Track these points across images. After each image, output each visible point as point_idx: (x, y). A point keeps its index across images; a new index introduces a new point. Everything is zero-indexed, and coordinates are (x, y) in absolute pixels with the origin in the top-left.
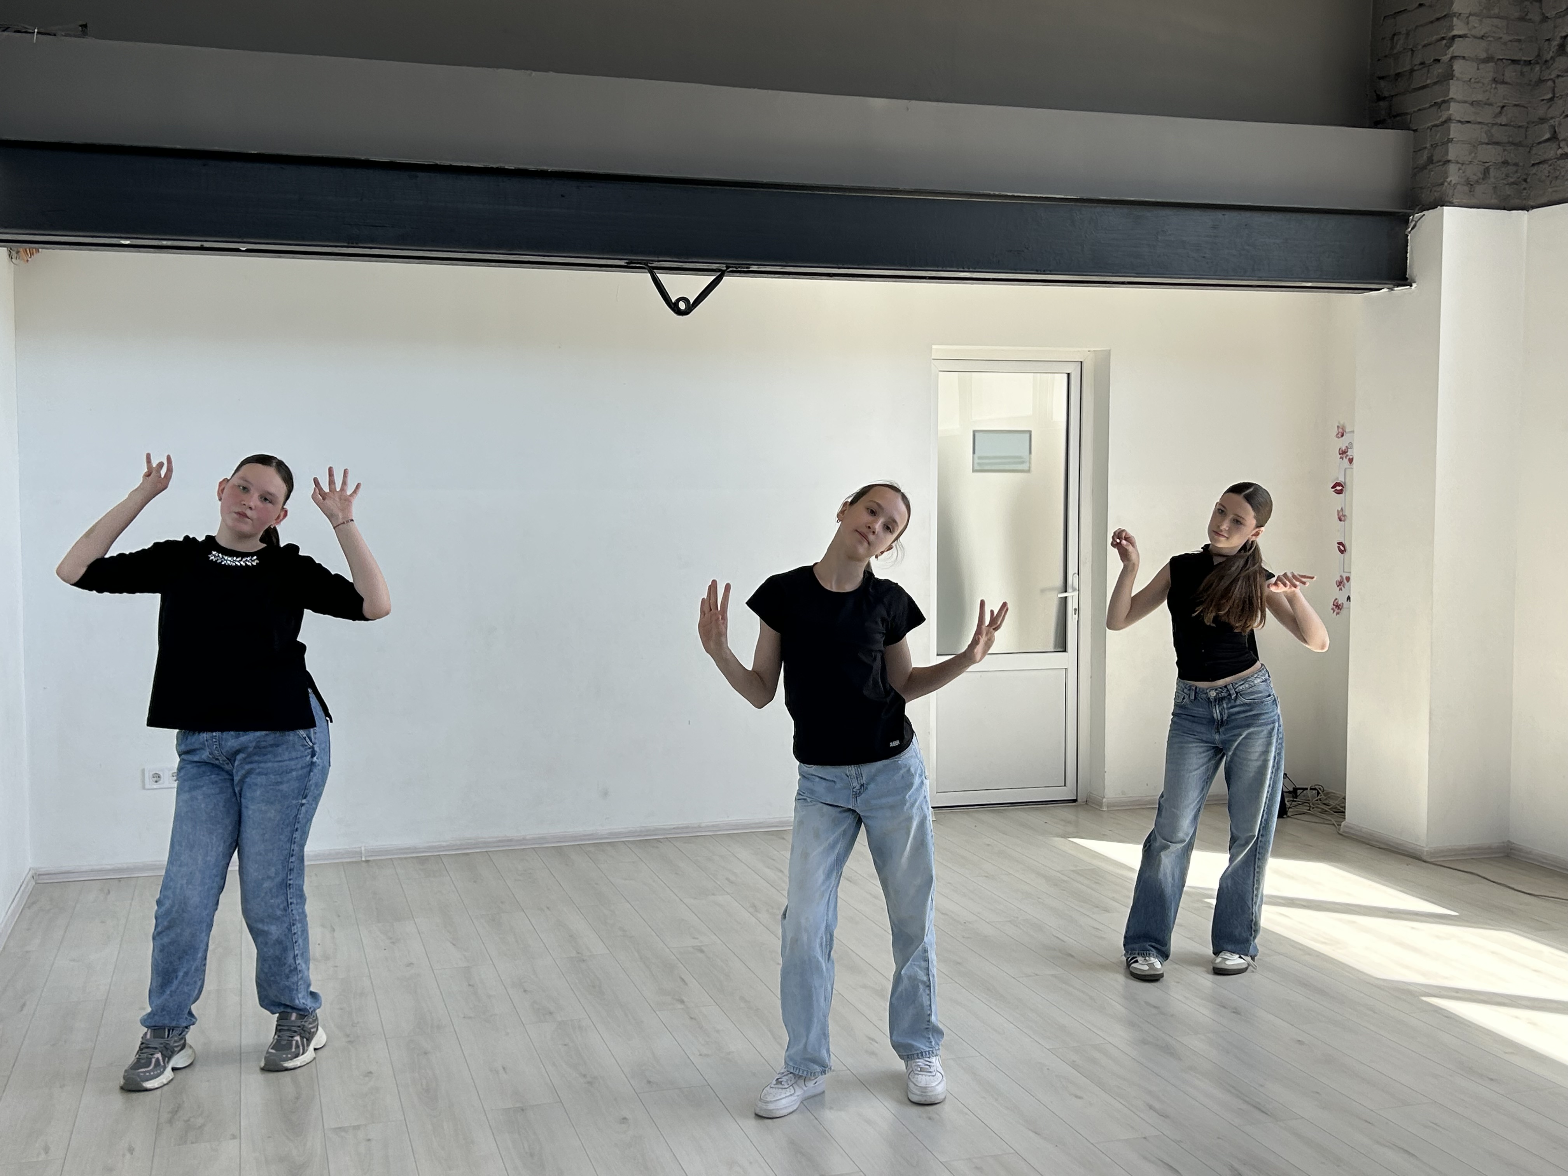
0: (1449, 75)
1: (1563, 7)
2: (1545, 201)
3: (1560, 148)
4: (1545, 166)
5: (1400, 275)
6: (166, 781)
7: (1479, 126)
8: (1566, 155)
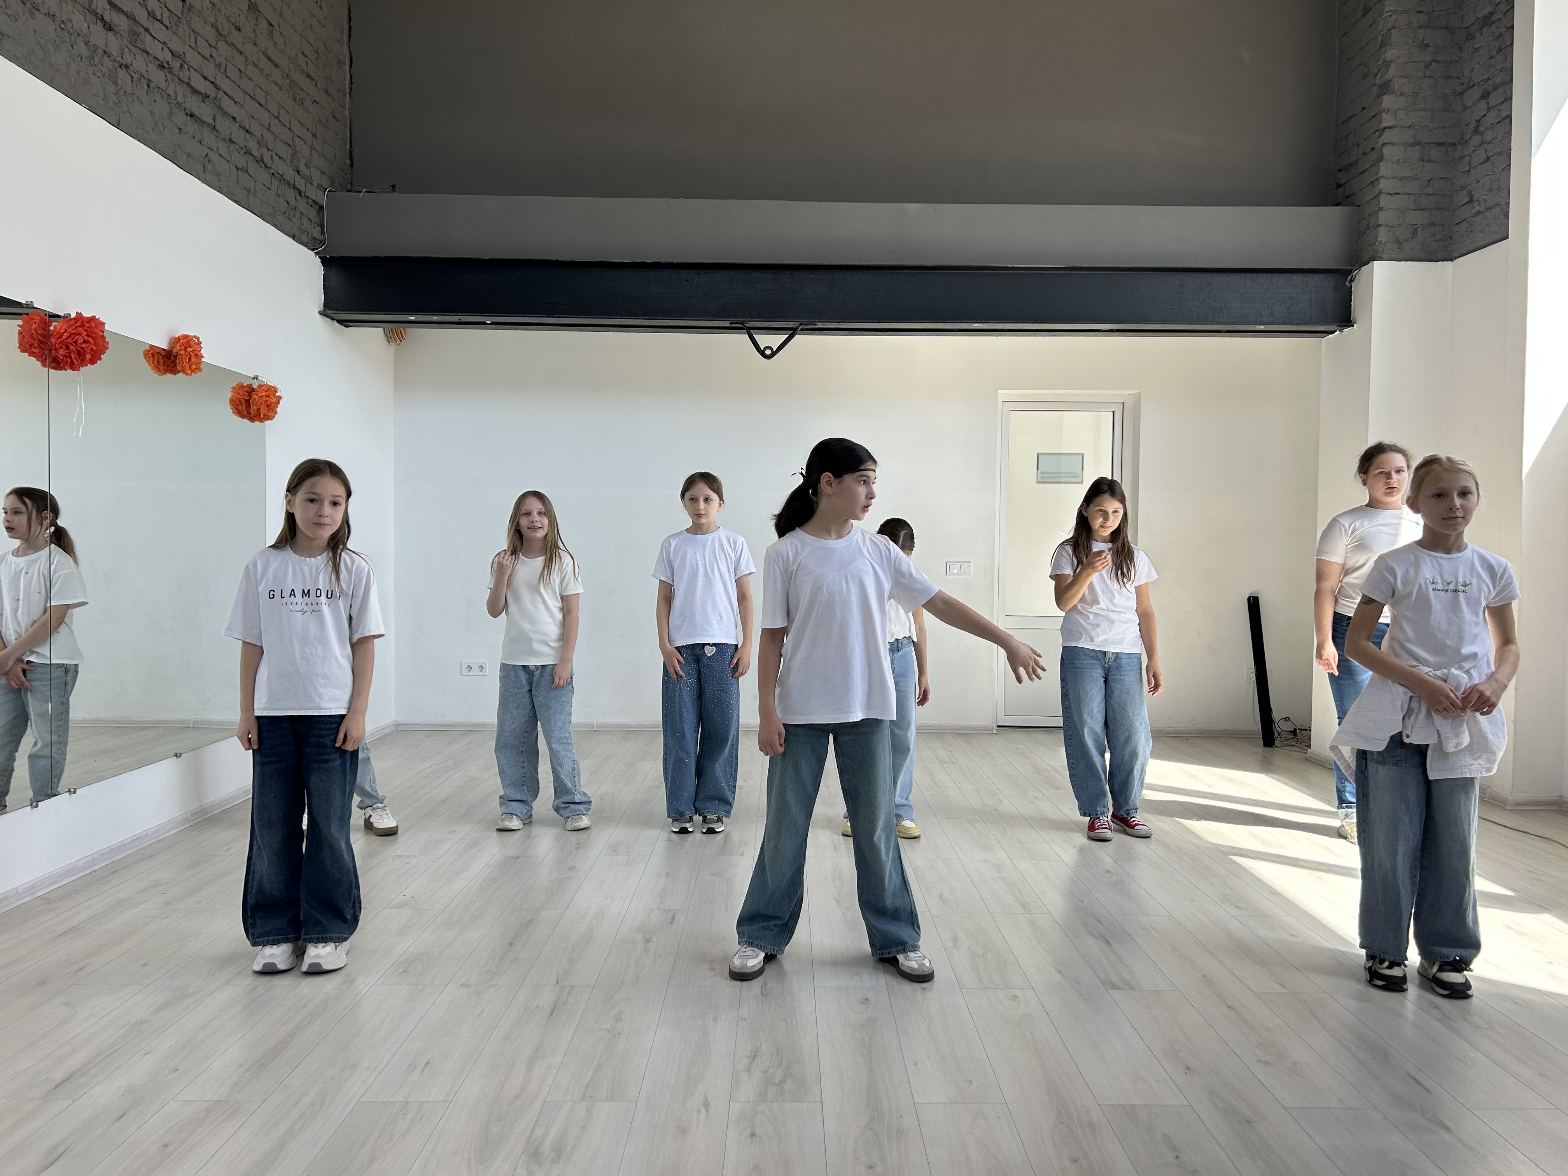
0: (1381, 158)
1: (1478, 96)
2: (1464, 251)
3: (1474, 207)
4: (1464, 223)
5: (1345, 319)
6: (475, 671)
7: (1408, 196)
8: (1479, 213)
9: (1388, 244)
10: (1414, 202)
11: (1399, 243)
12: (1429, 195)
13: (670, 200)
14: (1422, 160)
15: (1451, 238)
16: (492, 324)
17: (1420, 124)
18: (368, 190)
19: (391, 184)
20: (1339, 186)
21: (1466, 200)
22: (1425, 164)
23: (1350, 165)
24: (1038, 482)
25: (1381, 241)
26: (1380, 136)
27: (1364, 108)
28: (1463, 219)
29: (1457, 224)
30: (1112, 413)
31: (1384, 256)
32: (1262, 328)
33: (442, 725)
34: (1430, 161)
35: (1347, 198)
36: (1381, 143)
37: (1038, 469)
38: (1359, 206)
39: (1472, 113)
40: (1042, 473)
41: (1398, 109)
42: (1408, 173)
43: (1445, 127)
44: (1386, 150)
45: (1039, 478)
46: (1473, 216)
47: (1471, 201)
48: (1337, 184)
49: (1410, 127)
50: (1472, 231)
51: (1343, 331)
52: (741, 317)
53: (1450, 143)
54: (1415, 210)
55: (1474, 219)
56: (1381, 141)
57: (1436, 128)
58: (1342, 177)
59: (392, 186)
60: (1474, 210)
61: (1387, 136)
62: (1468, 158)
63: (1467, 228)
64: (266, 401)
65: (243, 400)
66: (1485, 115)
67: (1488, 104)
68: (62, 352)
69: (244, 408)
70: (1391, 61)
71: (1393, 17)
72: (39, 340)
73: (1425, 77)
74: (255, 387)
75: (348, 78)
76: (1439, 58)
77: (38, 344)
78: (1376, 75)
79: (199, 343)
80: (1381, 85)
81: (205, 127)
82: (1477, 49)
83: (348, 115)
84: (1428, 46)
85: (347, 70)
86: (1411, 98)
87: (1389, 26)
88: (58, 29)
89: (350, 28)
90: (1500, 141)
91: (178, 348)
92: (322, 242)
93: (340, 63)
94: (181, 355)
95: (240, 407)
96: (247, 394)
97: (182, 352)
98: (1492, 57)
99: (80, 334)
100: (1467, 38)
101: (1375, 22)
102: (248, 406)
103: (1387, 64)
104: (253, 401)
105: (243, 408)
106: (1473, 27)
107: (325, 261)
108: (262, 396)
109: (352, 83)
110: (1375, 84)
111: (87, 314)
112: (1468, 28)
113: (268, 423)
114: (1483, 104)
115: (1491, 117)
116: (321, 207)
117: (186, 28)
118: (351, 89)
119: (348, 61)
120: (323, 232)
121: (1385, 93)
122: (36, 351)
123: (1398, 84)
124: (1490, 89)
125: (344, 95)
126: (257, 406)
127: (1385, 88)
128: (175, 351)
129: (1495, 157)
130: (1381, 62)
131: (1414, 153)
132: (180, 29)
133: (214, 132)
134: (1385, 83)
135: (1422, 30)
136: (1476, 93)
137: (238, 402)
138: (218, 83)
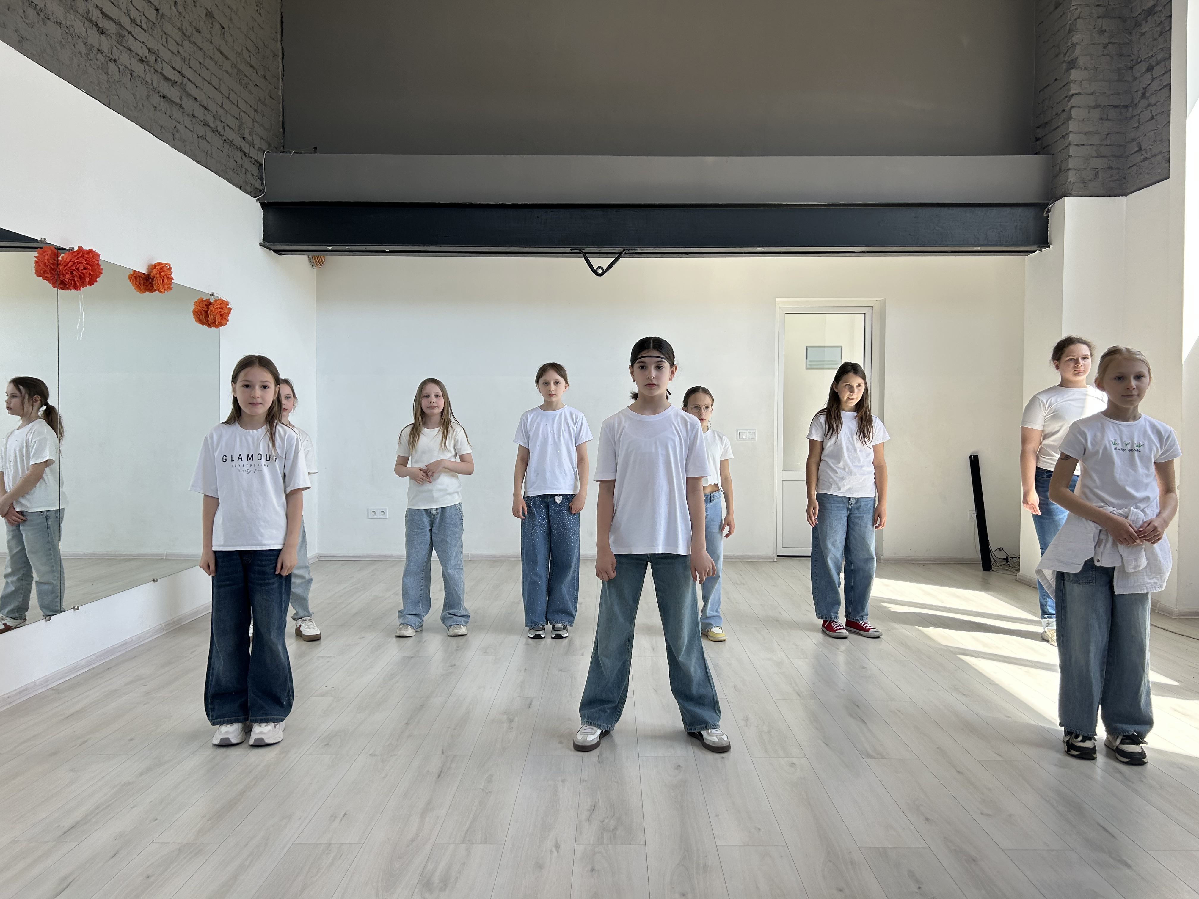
1: (1144, 70)
2: (1135, 188)
3: (1143, 155)
4: (1135, 167)
5: (1043, 241)
6: (379, 515)
7: (1091, 147)
8: (1146, 159)
9: (1076, 184)
10: (1095, 151)
11: (1084, 182)
12: (1107, 145)
13: (524, 156)
14: (1102, 119)
15: (1125, 178)
16: (390, 251)
17: (1100, 91)
18: (296, 152)
19: (314, 147)
20: (1037, 139)
21: (1136, 149)
22: (1104, 122)
23: (1046, 123)
24: (807, 369)
25: (1070, 181)
26: (1069, 101)
27: (1056, 80)
28: (1134, 163)
29: (1129, 168)
30: (863, 315)
31: (1073, 193)
32: (979, 249)
33: (353, 557)
34: (1108, 120)
35: (1044, 148)
36: (1069, 106)
37: (807, 358)
38: (1053, 155)
39: (1140, 82)
40: (810, 361)
41: (1083, 80)
42: (1091, 130)
43: (1119, 94)
44: (1074, 112)
45: (808, 365)
46: (1141, 162)
47: (1140, 149)
48: (1036, 138)
49: (1092, 94)
50: (1141, 173)
51: (1041, 251)
52: (579, 244)
53: (1123, 106)
54: (1097, 157)
55: (1142, 164)
56: (1070, 105)
57: (1112, 94)
58: (1040, 132)
59: (314, 148)
60: (1142, 157)
61: (1074, 101)
62: (1137, 117)
63: (1137, 171)
64: (220, 312)
65: (203, 311)
66: (1149, 84)
67: (1152, 75)
68: (67, 276)
69: (204, 318)
70: (1077, 43)
71: (1078, 10)
72: (51, 268)
73: (1103, 55)
74: (212, 301)
75: (281, 67)
76: (1113, 40)
77: (50, 271)
78: (1065, 55)
79: (170, 269)
80: (1069, 62)
81: (174, 105)
82: (1143, 34)
83: (281, 94)
84: (1105, 31)
85: (280, 61)
86: (1092, 71)
87: (1075, 17)
88: (64, 32)
89: (282, 29)
90: (1162, 103)
91: (154, 272)
92: (261, 191)
93: (275, 56)
94: (157, 278)
95: (201, 316)
96: (206, 307)
97: (158, 276)
98: (1155, 40)
99: (81, 263)
100: (1135, 26)
101: (1064, 14)
102: (207, 316)
103: (1074, 45)
104: (210, 312)
105: (202, 317)
106: (1140, 16)
107: (264, 206)
108: (217, 308)
109: (284, 71)
110: (1064, 61)
111: (86, 248)
112: (1136, 17)
113: (221, 328)
114: (1148, 76)
115: (1155, 86)
116: (261, 165)
117: (159, 31)
118: (283, 75)
119: (280, 54)
120: (262, 183)
121: (1073, 68)
122: (49, 276)
123: (1081, 61)
124: (1154, 64)
125: (278, 80)
126: (213, 315)
127: (1072, 64)
128: (152, 274)
129: (1158, 116)
130: (1069, 44)
131: (1096, 114)
132: (155, 31)
133: (181, 109)
134: (1072, 60)
135: (1100, 19)
136: (1143, 67)
137: (199, 313)
138: (184, 72)
